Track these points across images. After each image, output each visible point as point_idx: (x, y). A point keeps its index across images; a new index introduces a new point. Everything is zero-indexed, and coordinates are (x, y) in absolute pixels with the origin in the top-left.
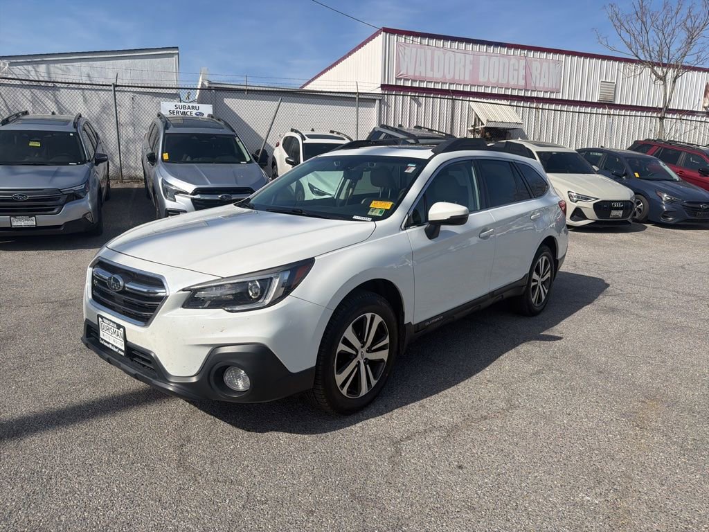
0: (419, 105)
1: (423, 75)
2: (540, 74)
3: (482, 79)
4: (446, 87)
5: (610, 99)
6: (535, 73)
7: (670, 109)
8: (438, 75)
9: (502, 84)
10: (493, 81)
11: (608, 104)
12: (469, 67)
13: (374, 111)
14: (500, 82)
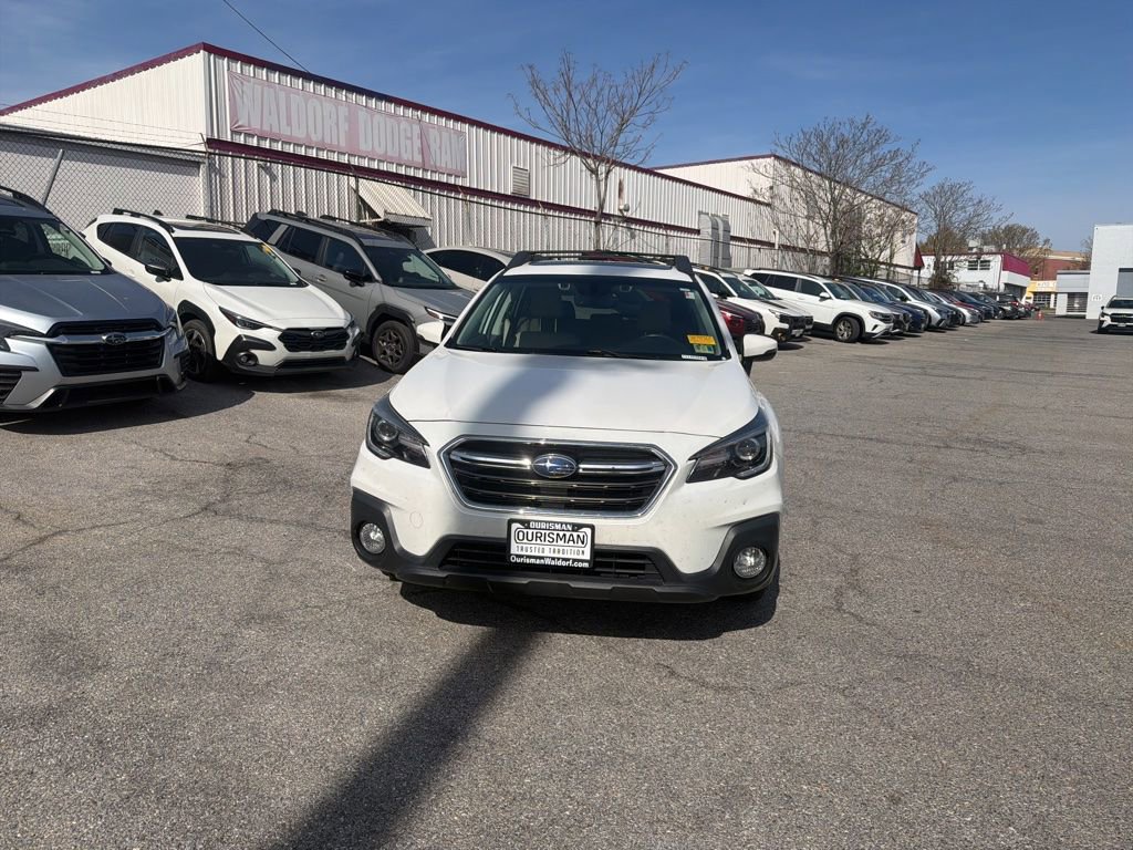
0: (273, 178)
1: (275, 130)
2: (440, 148)
3: (364, 147)
4: (313, 153)
5: (524, 191)
6: (434, 147)
7: (606, 214)
8: (299, 134)
9: (391, 158)
10: (380, 151)
11: (523, 199)
12: (344, 126)
13: (198, 182)
14: (389, 154)
